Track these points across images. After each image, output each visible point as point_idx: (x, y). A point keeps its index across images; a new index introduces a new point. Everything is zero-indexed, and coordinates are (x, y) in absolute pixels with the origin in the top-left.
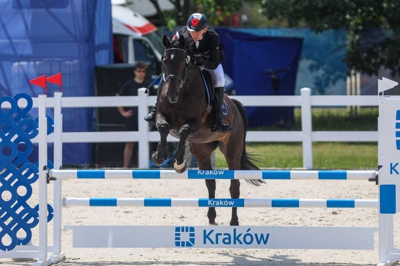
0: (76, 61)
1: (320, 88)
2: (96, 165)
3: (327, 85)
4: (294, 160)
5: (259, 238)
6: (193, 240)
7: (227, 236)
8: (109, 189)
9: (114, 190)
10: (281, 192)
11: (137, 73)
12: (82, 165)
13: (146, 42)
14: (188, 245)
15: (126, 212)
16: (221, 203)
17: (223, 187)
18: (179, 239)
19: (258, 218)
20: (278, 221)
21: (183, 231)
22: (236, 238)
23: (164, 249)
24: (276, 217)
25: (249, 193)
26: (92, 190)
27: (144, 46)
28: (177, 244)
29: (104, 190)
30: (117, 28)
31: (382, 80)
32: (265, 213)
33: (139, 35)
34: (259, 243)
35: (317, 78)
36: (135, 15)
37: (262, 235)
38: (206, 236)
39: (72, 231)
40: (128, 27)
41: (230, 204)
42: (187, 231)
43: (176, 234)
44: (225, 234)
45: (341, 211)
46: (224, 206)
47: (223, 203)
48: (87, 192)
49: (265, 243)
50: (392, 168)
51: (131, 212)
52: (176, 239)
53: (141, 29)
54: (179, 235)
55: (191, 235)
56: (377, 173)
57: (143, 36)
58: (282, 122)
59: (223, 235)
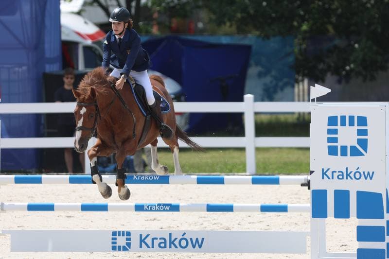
0: (25, 68)
1: (268, 95)
2: (43, 170)
3: (275, 92)
4: (239, 165)
5: (194, 241)
6: (129, 245)
7: (163, 241)
8: (53, 194)
9: (58, 195)
10: (223, 197)
11: (66, 80)
12: (31, 171)
13: (96, 49)
14: (125, 249)
15: (68, 217)
16: (157, 208)
17: (166, 192)
18: (115, 243)
19: (198, 222)
20: (217, 225)
21: (119, 235)
22: (172, 243)
23: (102, 253)
24: (215, 222)
25: (191, 198)
26: (36, 195)
27: (94, 52)
28: (114, 248)
29: (48, 195)
30: (68, 35)
31: (315, 86)
32: (205, 217)
33: (89, 42)
34: (194, 247)
35: (265, 84)
36: (86, 23)
37: (197, 240)
38: (142, 241)
39: (10, 235)
40: (79, 34)
41: (166, 209)
42: (123, 235)
43: (113, 239)
44: (160, 239)
45: (279, 215)
46: (160, 211)
47: (159, 208)
48: (32, 197)
49: (200, 247)
50: (324, 173)
51: (73, 217)
52: (113, 243)
53: (91, 37)
54: (116, 239)
55: (127, 239)
56: (309, 177)
57: (94, 43)
58: (230, 128)
59: (158, 239)
